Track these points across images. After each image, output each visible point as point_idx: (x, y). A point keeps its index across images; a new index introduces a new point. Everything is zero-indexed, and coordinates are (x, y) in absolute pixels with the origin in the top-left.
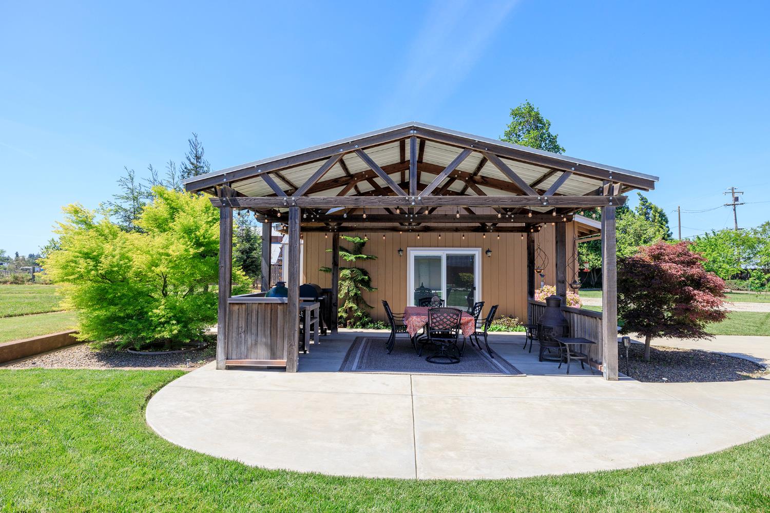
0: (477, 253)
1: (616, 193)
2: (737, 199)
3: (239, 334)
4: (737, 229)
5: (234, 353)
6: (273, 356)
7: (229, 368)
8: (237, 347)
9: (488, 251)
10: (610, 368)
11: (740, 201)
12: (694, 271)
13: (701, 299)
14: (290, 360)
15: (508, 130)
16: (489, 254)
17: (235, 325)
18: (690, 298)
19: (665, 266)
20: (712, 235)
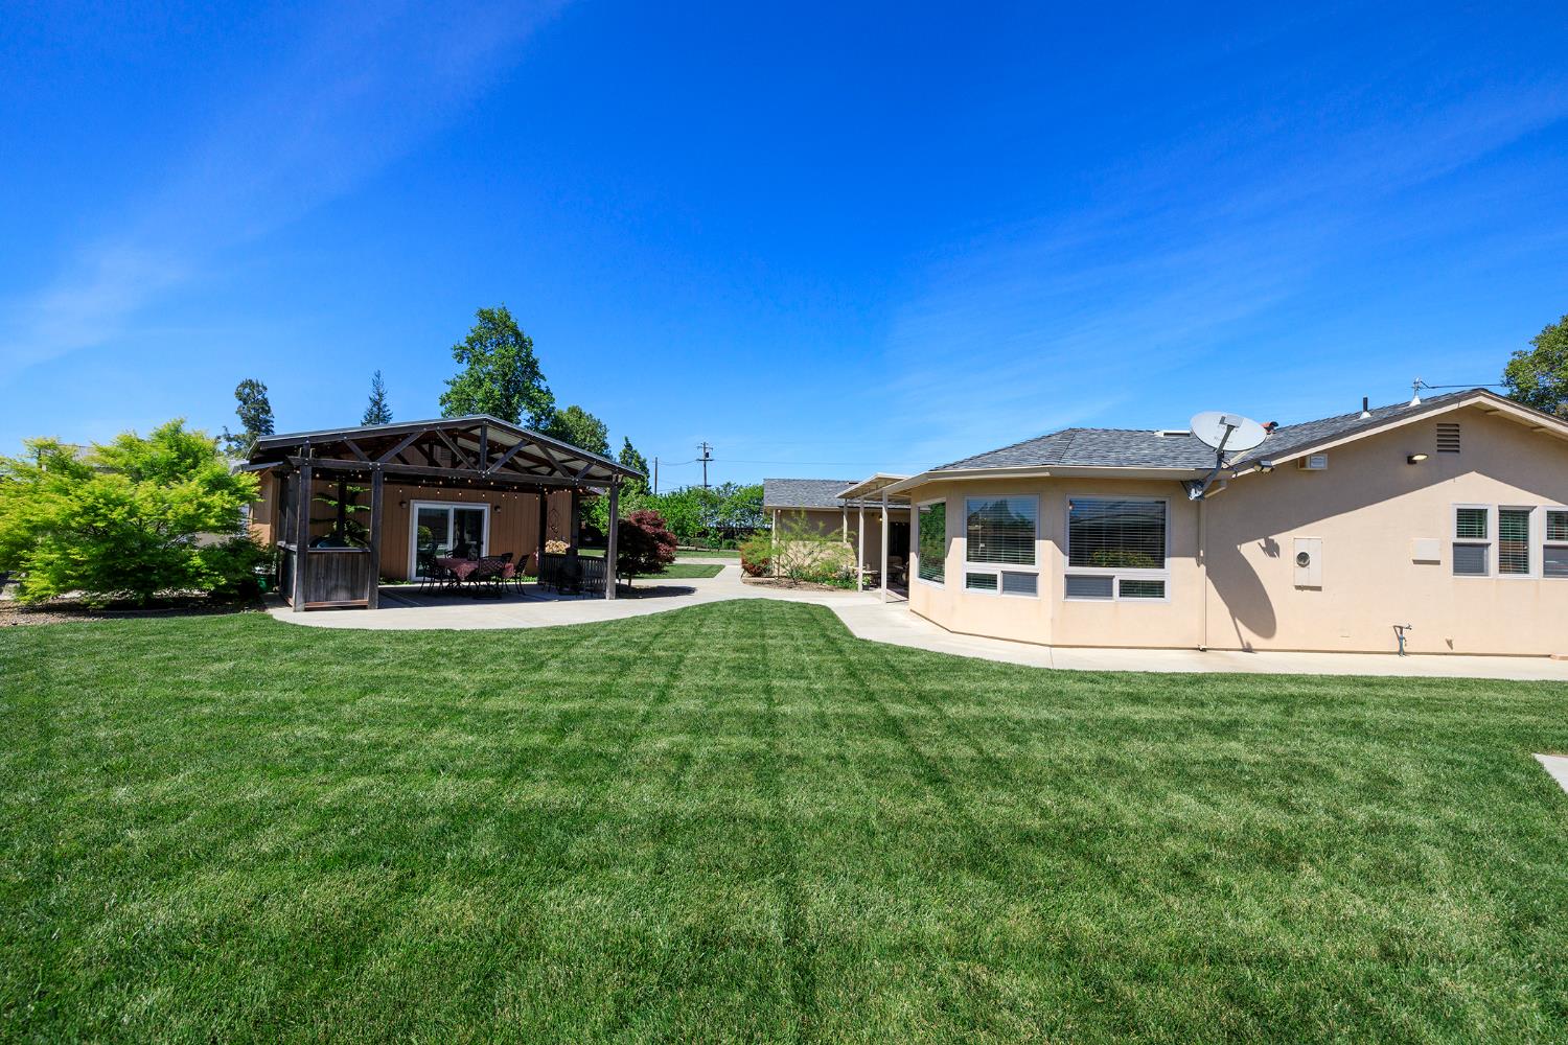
0: (486, 509)
1: (619, 481)
2: (707, 455)
3: (317, 579)
4: (706, 486)
5: (312, 596)
6: (354, 597)
7: (306, 610)
8: (316, 591)
9: (496, 508)
10: (611, 592)
11: (710, 458)
12: (660, 530)
13: (663, 547)
14: (371, 598)
15: (471, 335)
16: (499, 510)
17: (314, 573)
18: (657, 548)
19: (644, 527)
20: (686, 491)
